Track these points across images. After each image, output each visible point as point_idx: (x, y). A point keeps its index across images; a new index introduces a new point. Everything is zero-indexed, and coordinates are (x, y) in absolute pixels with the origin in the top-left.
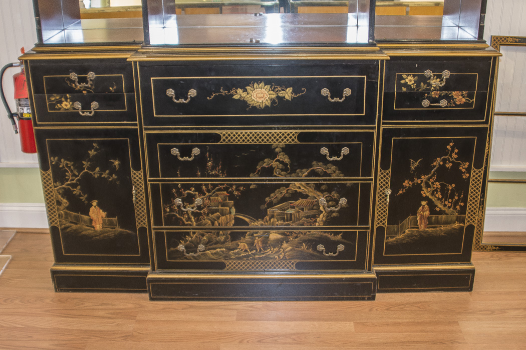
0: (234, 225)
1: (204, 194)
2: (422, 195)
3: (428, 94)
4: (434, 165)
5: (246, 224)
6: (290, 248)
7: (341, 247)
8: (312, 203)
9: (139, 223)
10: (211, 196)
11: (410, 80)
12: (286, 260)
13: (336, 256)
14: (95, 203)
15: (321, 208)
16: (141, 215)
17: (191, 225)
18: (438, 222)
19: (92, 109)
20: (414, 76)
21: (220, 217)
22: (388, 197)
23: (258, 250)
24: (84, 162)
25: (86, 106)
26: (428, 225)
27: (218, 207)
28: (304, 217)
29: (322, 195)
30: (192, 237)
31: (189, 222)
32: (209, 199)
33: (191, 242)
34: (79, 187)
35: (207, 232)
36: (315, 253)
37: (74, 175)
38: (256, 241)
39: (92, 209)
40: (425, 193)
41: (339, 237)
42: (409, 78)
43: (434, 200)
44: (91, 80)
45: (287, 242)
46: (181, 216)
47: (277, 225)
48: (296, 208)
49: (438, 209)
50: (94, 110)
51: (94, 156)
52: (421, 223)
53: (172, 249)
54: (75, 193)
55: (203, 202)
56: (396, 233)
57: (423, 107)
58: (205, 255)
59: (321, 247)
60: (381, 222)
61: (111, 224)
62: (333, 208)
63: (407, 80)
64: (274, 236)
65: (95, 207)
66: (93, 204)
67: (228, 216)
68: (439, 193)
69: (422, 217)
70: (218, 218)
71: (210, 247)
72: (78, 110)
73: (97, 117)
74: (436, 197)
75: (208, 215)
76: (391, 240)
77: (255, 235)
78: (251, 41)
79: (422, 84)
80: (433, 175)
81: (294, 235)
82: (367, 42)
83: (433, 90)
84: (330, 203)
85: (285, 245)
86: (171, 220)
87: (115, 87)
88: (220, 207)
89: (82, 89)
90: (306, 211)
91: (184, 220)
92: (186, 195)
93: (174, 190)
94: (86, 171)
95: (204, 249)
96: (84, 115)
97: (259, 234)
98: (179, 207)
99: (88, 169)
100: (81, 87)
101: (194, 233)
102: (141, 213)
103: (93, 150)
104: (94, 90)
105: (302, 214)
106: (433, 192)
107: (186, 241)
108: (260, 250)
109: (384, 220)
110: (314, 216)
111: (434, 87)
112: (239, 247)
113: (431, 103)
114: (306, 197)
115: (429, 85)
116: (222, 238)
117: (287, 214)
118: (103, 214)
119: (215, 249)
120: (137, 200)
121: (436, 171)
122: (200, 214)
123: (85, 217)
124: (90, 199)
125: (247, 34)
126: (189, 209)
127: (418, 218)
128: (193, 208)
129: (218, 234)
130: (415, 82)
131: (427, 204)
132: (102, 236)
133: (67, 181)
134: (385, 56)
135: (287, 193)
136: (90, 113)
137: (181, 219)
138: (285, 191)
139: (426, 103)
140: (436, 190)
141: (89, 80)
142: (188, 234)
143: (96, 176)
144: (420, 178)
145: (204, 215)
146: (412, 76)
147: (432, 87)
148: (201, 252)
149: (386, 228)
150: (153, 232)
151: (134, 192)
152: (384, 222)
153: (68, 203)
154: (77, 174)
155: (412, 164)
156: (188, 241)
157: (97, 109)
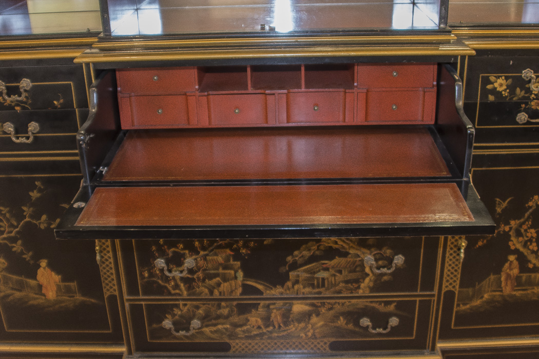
0: (241, 294)
1: (198, 253)
2: (509, 246)
3: (527, 104)
4: (529, 206)
5: (259, 292)
6: (321, 323)
7: (394, 321)
8: (354, 262)
9: (108, 290)
10: (207, 255)
11: (500, 84)
12: (316, 338)
13: (387, 333)
14: (44, 263)
15: (367, 270)
16: (109, 279)
17: (179, 295)
18: (530, 283)
19: (30, 133)
20: (507, 78)
21: (221, 283)
22: (462, 251)
23: (277, 327)
24: (25, 208)
25: (21, 129)
26: (516, 286)
27: (218, 270)
28: (342, 282)
29: (368, 252)
30: (182, 311)
31: (177, 291)
32: (205, 259)
33: (181, 316)
34: (20, 242)
35: (204, 304)
36: (357, 329)
37: (12, 226)
38: (273, 315)
39: (40, 272)
40: (514, 245)
41: (392, 308)
42: (500, 81)
43: (526, 254)
44: (25, 91)
45: (318, 315)
46: (166, 282)
47: (303, 293)
48: (330, 270)
49: (531, 266)
50: (33, 133)
51: (37, 199)
52: (506, 285)
53: (155, 326)
54: (14, 249)
55: (197, 263)
56: (470, 299)
57: (518, 124)
58: (202, 333)
59: (365, 322)
60: (451, 284)
61: (68, 290)
62: (385, 270)
63: (496, 85)
64: (298, 307)
65: (44, 268)
66: (41, 264)
67: (233, 282)
68: (534, 244)
69: (508, 276)
70: (219, 285)
71: (207, 323)
72: (10, 134)
73: (38, 143)
74: (529, 249)
75: (204, 280)
76: (463, 308)
77: (271, 307)
78: (263, 28)
79: (518, 90)
80: (527, 220)
81: (327, 306)
82: (437, 28)
83: (534, 99)
84: (380, 263)
85: (314, 319)
86: (152, 288)
87: (62, 101)
88: (221, 271)
89: (13, 104)
90: (345, 273)
91: (170, 289)
92: (171, 255)
93: (154, 248)
94: (27, 219)
95: (200, 326)
96: (18, 141)
97: (277, 306)
98: (162, 270)
99: (31, 216)
100: (12, 102)
101: (185, 305)
102: (109, 277)
103: (35, 191)
104: (30, 105)
105: (339, 277)
106: (526, 243)
107: (174, 315)
108: (280, 327)
109: (455, 281)
110: (357, 281)
111: (535, 95)
112: (249, 323)
113: (530, 117)
114: (345, 254)
115: (529, 91)
116: (226, 311)
117: (318, 278)
118: (57, 278)
119: (215, 325)
120: (103, 260)
121: (531, 214)
122: (193, 280)
123: (32, 282)
124: (37, 257)
125: (256, 16)
126: (176, 274)
127: (503, 279)
128: (181, 272)
129: (219, 307)
130: (508, 87)
131: (517, 259)
132: (57, 306)
133: (3, 234)
134: (468, 48)
135: (318, 249)
136: (28, 138)
137: (166, 287)
138: (315, 247)
139: (522, 117)
140: (530, 241)
141: (22, 90)
142: (177, 306)
143: (42, 227)
144: (509, 224)
145: (198, 281)
146: (503, 78)
147: (531, 94)
148: (196, 329)
149: (457, 293)
150: (127, 304)
151: (97, 248)
152: (454, 284)
153: (6, 263)
154: (15, 223)
155: (499, 204)
156: (176, 315)
157: (38, 133)
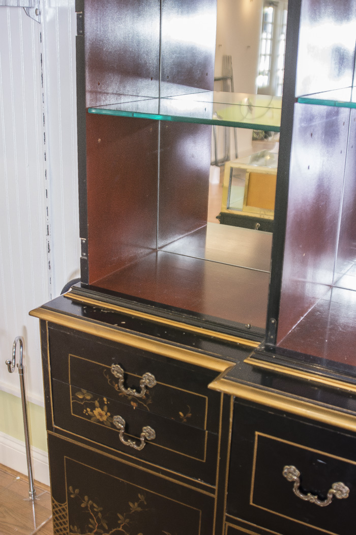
19: (143, 438)
24: (120, 516)
37: (102, 528)
44: (146, 387)
50: (146, 440)
51: (137, 513)
72: (118, 430)
87: (189, 415)
89: (130, 398)
94: (121, 529)
96: (125, 443)
99: (126, 528)
100: (127, 395)
103: (136, 504)
104: (150, 406)
136: (138, 444)
141: (142, 385)
154: (106, 527)
157: (152, 441)
